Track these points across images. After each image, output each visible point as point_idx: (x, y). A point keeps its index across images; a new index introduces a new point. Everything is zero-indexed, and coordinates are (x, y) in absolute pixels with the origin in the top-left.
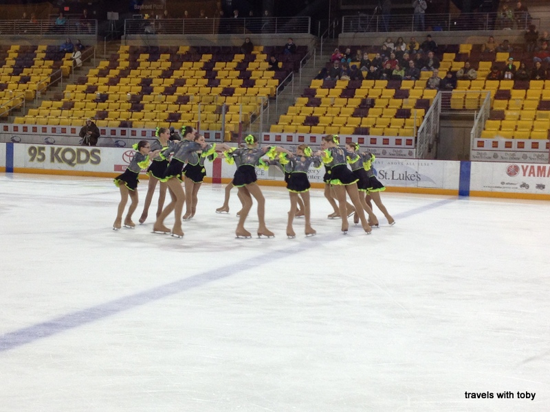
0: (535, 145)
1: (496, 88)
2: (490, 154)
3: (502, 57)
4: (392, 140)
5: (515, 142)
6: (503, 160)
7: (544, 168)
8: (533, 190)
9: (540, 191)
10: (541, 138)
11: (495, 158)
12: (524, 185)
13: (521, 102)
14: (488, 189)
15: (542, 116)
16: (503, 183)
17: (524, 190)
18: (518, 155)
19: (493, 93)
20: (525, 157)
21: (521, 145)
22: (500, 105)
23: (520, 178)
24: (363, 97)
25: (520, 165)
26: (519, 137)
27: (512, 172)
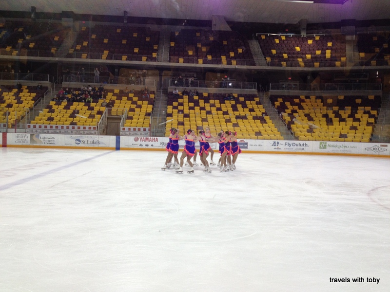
0: (145, 130)
1: (129, 107)
2: (128, 133)
3: (131, 95)
4: (87, 127)
5: (137, 128)
6: (133, 135)
7: (148, 138)
8: (144, 147)
9: (147, 147)
10: (147, 127)
11: (130, 135)
12: (141, 145)
13: (139, 113)
14: (127, 147)
15: (146, 118)
16: (133, 144)
17: (141, 147)
18: (139, 133)
19: (128, 109)
20: (141, 134)
21: (139, 130)
22: (131, 114)
23: (139, 142)
24: (74, 109)
25: (139, 137)
26: (138, 126)
27: (136, 140)
